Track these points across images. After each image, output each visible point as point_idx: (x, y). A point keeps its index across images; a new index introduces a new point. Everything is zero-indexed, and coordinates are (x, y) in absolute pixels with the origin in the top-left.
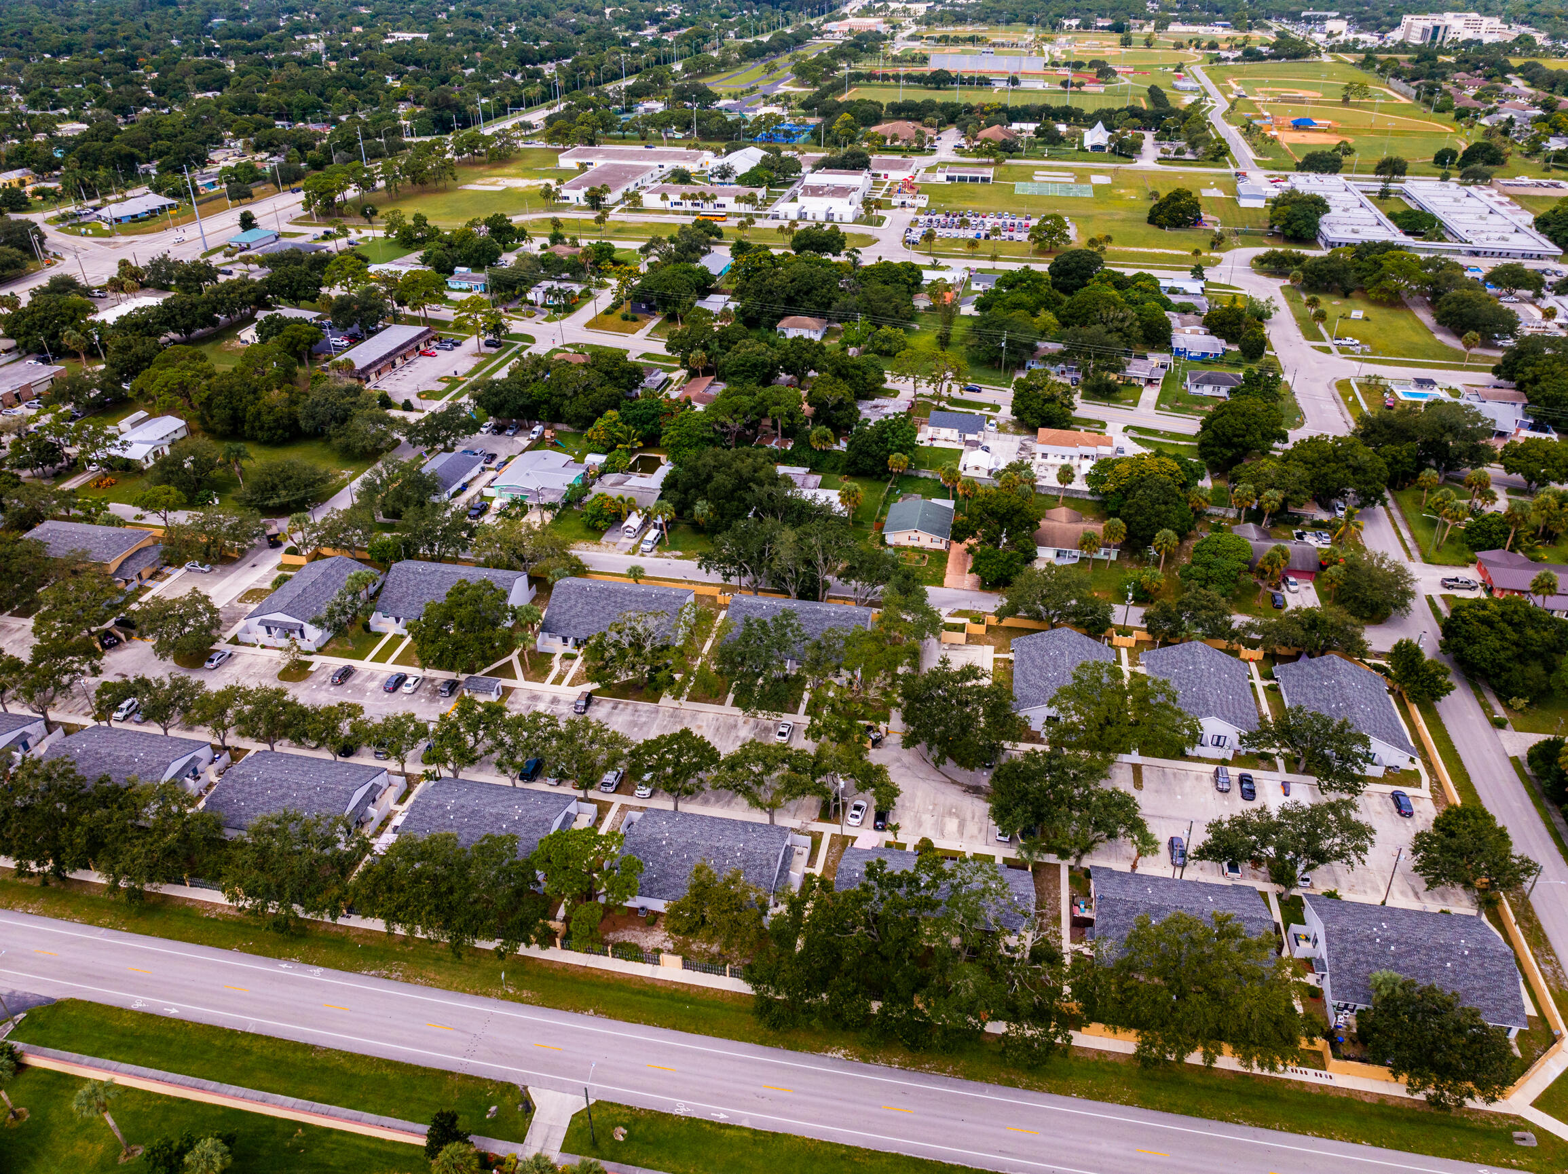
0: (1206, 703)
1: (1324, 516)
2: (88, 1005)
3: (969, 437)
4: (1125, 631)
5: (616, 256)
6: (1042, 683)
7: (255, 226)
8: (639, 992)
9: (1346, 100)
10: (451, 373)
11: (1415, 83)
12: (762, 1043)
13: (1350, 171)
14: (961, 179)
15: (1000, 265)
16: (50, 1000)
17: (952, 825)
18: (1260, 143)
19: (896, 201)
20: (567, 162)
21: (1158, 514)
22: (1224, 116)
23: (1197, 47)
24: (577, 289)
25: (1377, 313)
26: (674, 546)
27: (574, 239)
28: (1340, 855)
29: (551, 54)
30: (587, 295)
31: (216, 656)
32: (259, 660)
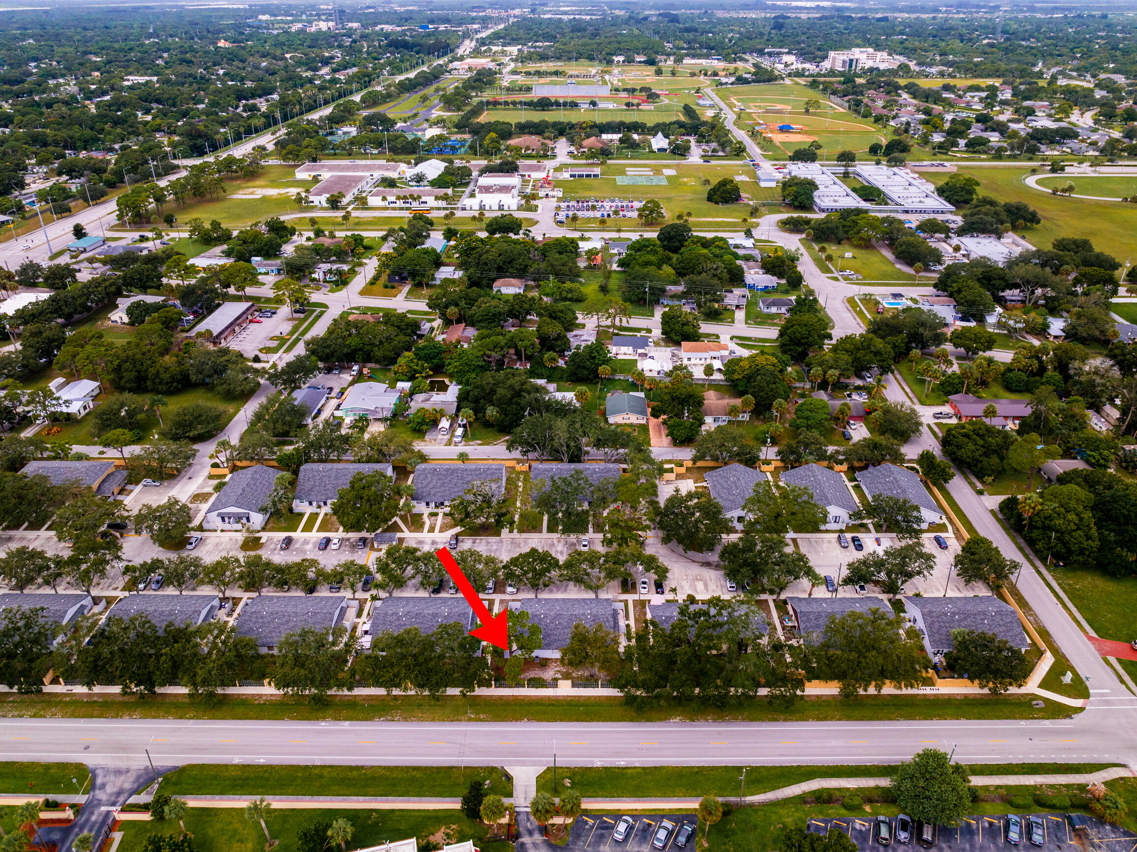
0: (827, 498)
1: (859, 382)
2: (202, 767)
3: (640, 351)
4: (767, 462)
5: (365, 242)
6: (731, 498)
7: (85, 235)
8: (550, 705)
9: (807, 111)
10: (278, 334)
11: (846, 98)
12: (632, 721)
13: (822, 160)
14: (581, 176)
15: (623, 235)
16: (175, 768)
17: (700, 585)
18: (762, 142)
19: (542, 193)
20: (302, 174)
21: (772, 390)
22: (735, 124)
23: (705, 75)
24: (345, 268)
25: (860, 253)
26: (474, 438)
27: (331, 233)
28: (919, 573)
29: (259, 92)
30: (353, 272)
31: (193, 540)
32: (223, 540)
